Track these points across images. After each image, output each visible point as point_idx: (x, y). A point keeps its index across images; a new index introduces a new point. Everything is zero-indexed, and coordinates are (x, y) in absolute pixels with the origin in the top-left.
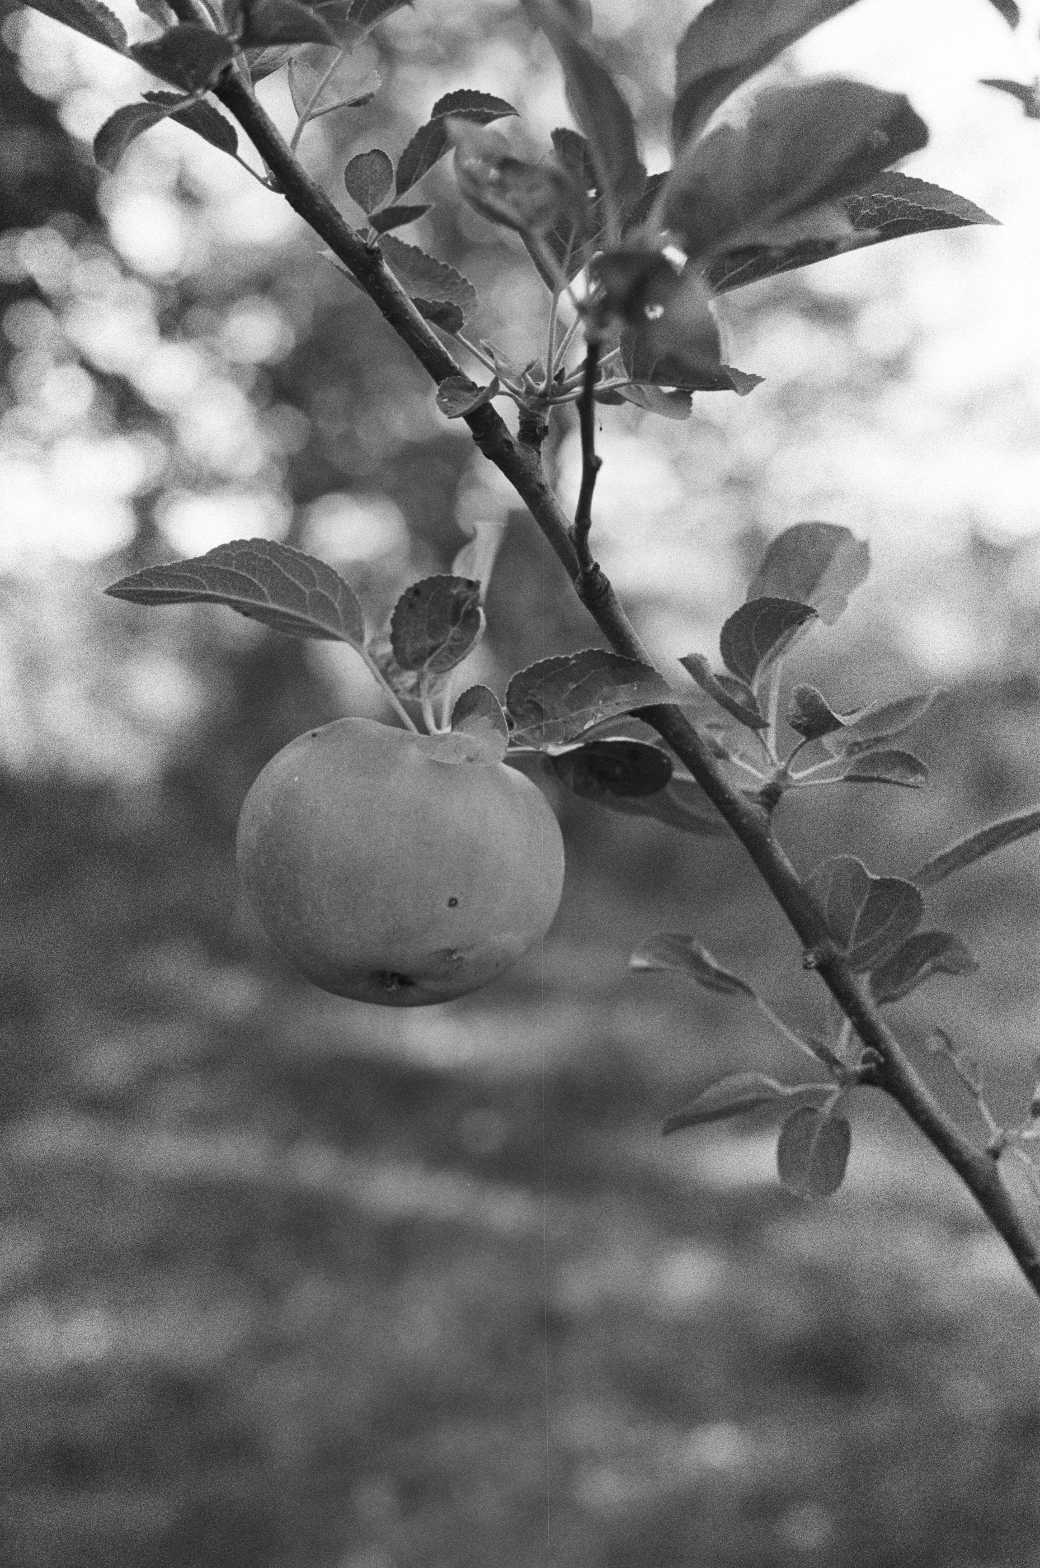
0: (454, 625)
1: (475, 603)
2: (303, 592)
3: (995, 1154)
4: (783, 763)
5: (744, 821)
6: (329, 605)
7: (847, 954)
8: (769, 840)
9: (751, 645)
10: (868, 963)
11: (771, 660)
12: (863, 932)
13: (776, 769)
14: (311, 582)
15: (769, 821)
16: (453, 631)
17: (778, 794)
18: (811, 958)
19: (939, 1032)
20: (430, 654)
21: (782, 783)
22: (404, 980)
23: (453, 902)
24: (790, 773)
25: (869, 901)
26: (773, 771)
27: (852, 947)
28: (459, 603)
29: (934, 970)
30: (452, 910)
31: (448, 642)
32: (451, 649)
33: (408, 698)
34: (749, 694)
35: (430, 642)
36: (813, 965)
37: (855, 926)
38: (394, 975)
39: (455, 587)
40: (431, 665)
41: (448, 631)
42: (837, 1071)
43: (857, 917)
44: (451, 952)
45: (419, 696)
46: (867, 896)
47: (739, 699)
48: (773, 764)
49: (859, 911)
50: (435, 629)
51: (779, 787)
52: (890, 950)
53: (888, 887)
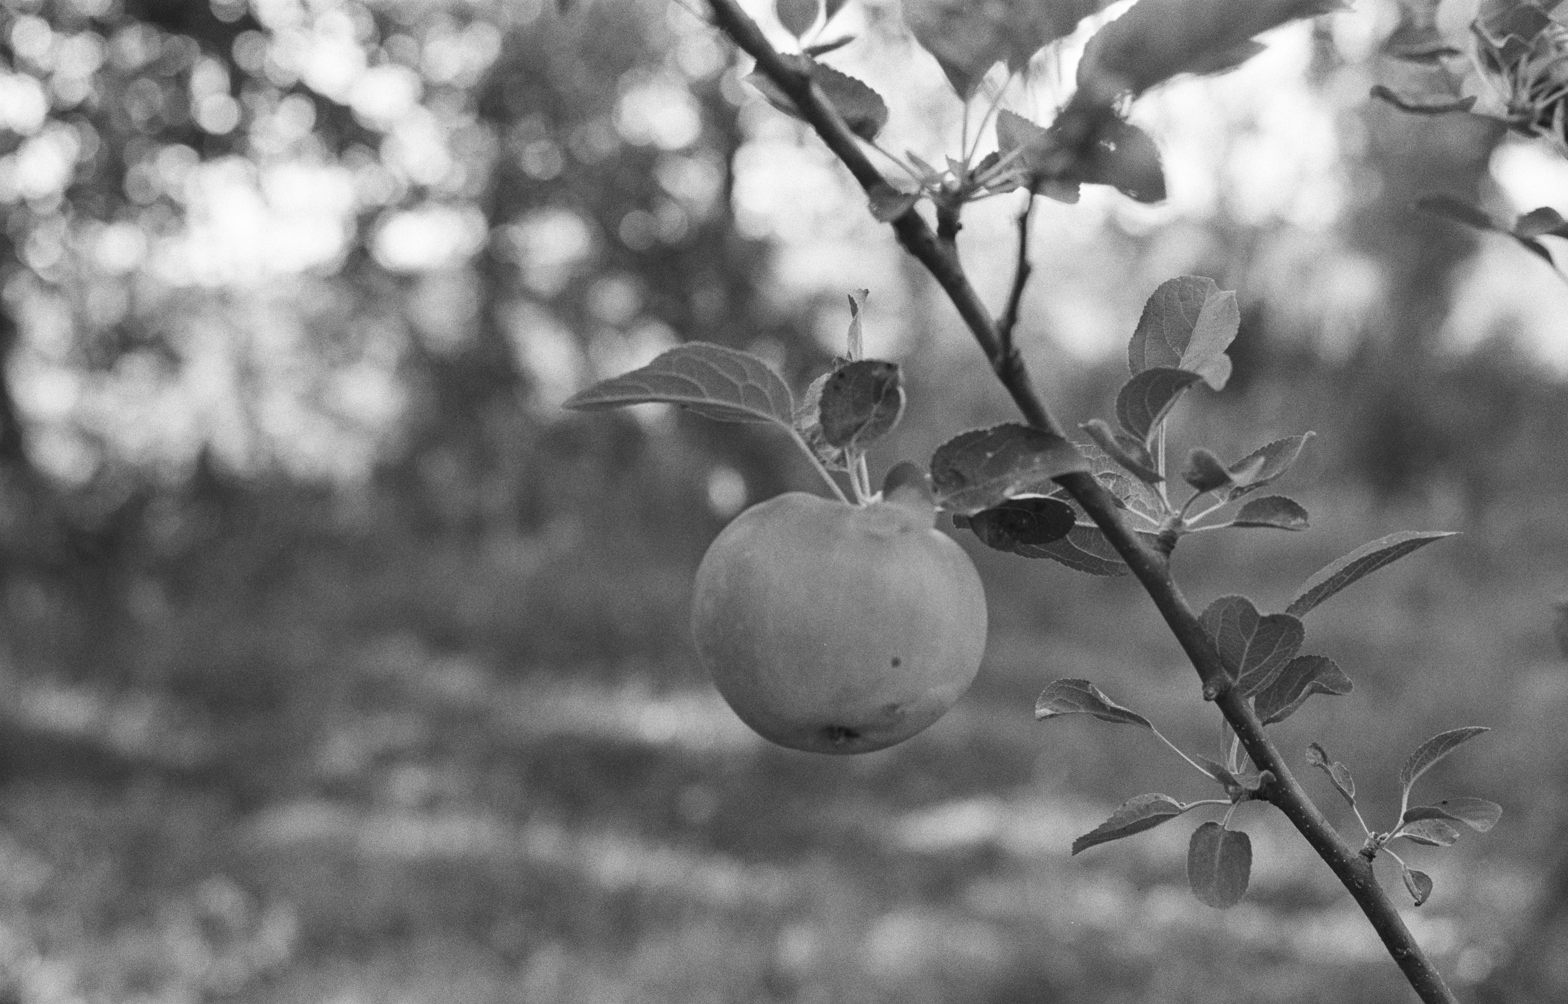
0: (876, 402)
1: (895, 382)
2: (736, 386)
3: (1370, 855)
4: (1178, 512)
5: (1147, 567)
6: (760, 394)
7: (1236, 683)
8: (1168, 584)
9: (1144, 407)
10: (1254, 689)
11: (1161, 419)
12: (1251, 662)
13: (1172, 517)
14: (743, 376)
15: (1168, 565)
16: (876, 408)
17: (1174, 540)
18: (1211, 691)
19: (1315, 746)
20: (856, 430)
21: (1177, 530)
22: (850, 733)
23: (896, 663)
24: (1184, 520)
25: (1257, 634)
26: (1168, 520)
27: (1240, 676)
28: (880, 383)
29: (1312, 692)
30: (896, 670)
31: (872, 420)
32: (876, 425)
33: (835, 468)
34: (1143, 450)
35: (855, 420)
36: (1214, 696)
37: (1245, 657)
38: (840, 729)
39: (876, 369)
40: (858, 440)
41: (872, 408)
42: (1231, 788)
43: (1247, 650)
44: (894, 707)
45: (845, 466)
46: (1256, 630)
47: (1134, 456)
48: (1167, 512)
49: (1248, 644)
50: (860, 407)
51: (1175, 534)
52: (1273, 675)
53: (1274, 621)
